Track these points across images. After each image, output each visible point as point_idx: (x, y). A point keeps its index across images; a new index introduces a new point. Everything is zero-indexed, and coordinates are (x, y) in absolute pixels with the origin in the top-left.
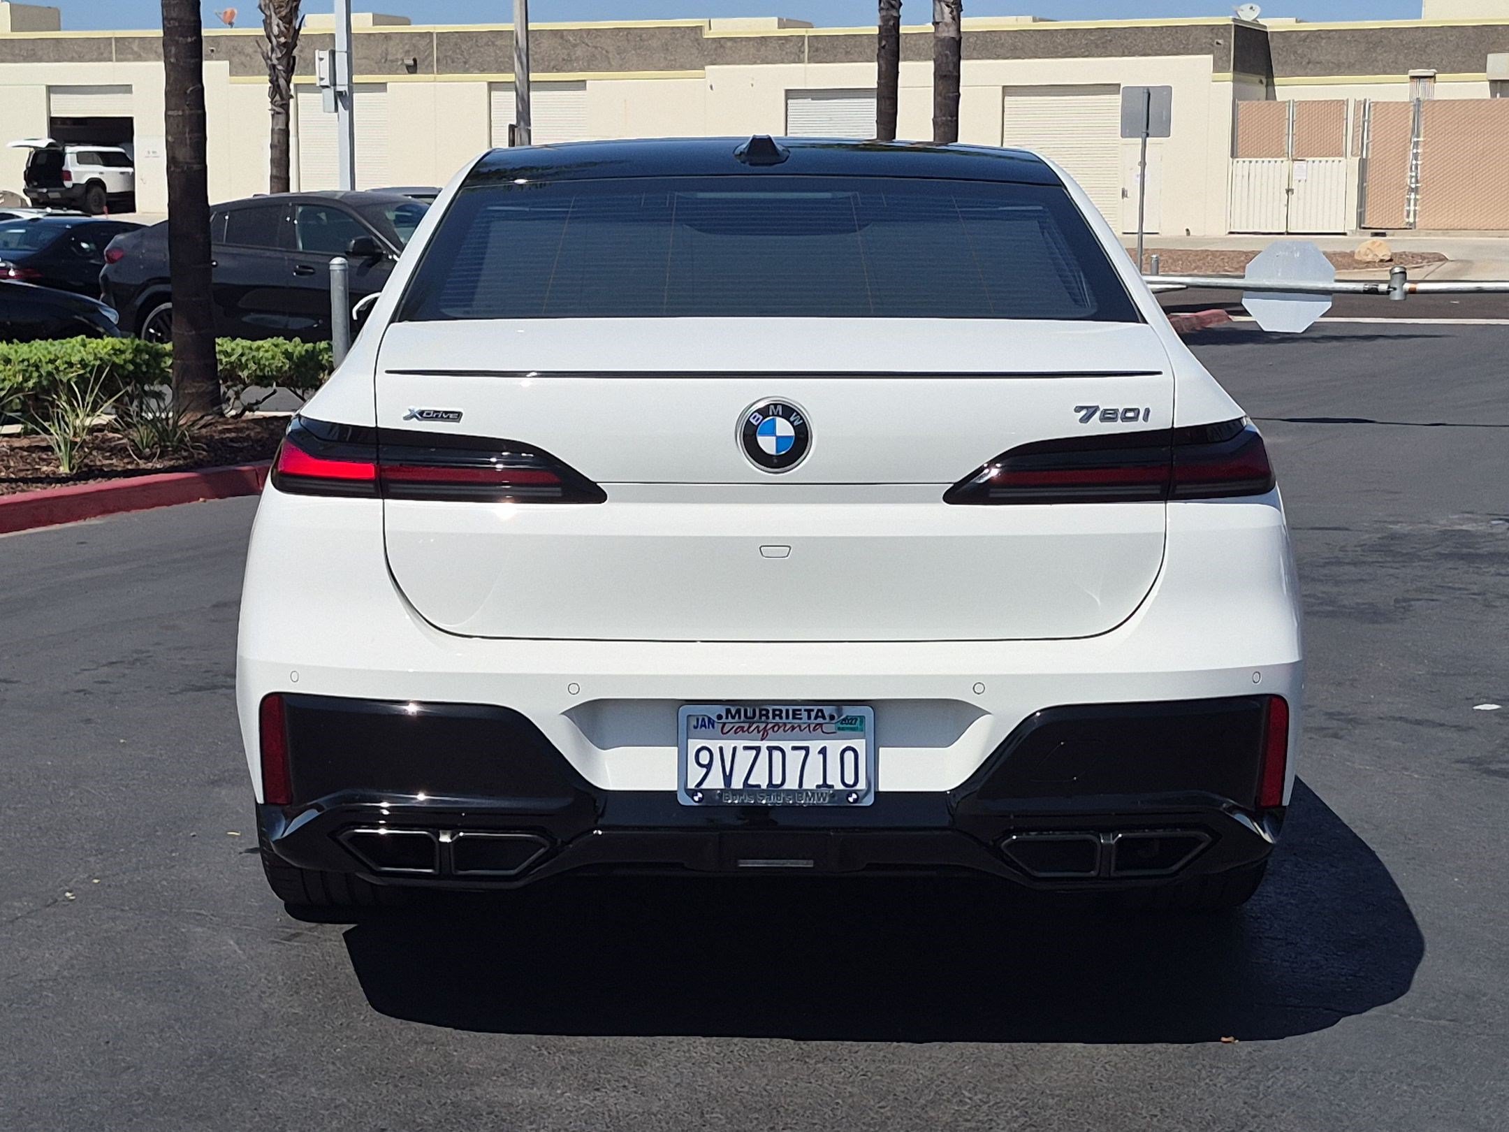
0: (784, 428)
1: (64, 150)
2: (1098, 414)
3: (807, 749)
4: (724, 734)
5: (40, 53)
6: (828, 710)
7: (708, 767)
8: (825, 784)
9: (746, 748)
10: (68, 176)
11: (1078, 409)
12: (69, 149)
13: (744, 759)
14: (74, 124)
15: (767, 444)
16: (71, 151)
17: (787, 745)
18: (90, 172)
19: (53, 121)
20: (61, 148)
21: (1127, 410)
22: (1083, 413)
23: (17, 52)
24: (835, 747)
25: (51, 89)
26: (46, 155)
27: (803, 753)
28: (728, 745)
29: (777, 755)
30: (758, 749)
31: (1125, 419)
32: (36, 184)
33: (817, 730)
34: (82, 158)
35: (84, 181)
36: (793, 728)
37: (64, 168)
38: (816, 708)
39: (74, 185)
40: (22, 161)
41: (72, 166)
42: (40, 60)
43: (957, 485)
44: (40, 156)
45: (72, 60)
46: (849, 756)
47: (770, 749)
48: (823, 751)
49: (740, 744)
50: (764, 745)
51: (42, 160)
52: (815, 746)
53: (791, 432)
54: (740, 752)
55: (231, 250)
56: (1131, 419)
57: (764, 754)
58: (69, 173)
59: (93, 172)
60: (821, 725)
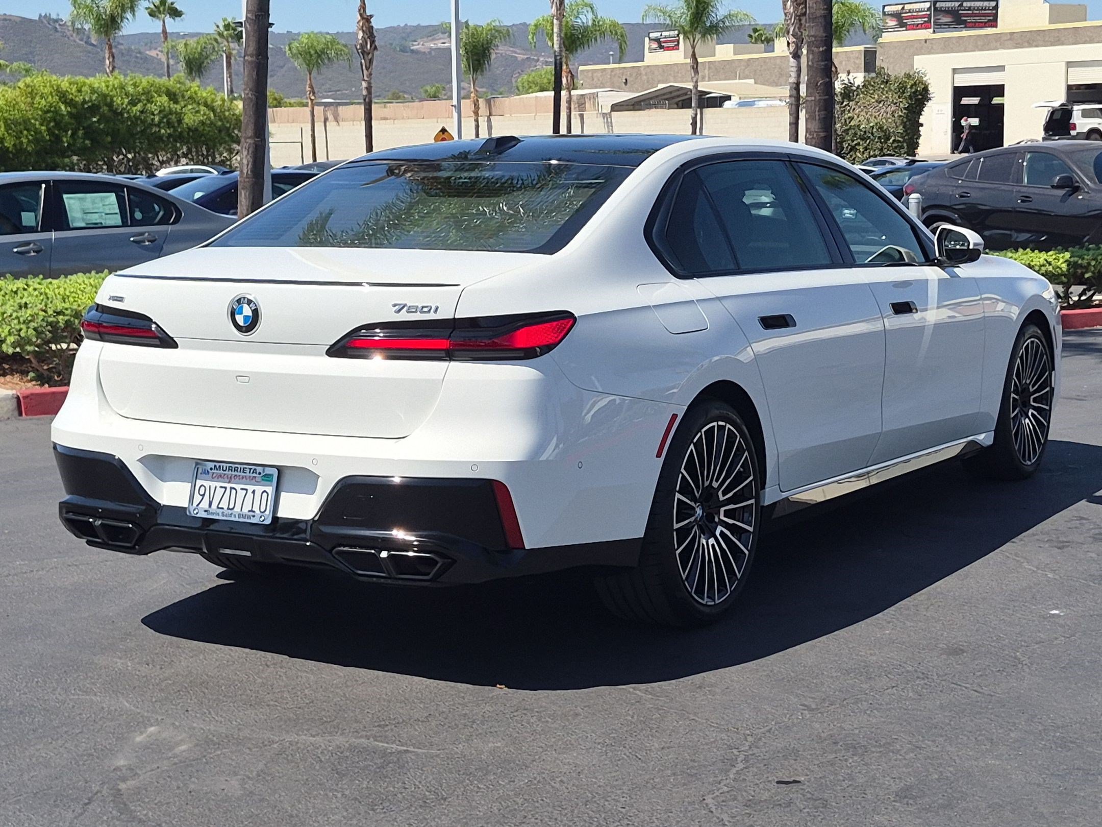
0: (247, 311)
1: (1072, 108)
2: (405, 309)
3: (246, 490)
4: (213, 479)
5: (1063, 39)
6: (259, 469)
7: (203, 495)
8: (252, 511)
9: (221, 487)
10: (1074, 127)
11: (395, 305)
12: (1076, 108)
13: (220, 492)
14: (1086, 89)
15: (240, 319)
16: (1077, 109)
17: (238, 487)
18: (1090, 123)
19: (1069, 87)
20: (1070, 107)
21: (423, 307)
22: (397, 307)
23: (1047, 39)
24: (259, 489)
25: (1069, 64)
26: (1060, 112)
27: (245, 492)
28: (213, 484)
29: (234, 491)
30: (226, 488)
31: (422, 312)
32: (1051, 133)
33: (253, 481)
34: (1086, 114)
35: (1085, 130)
36: (243, 478)
37: (1071, 121)
38: (253, 467)
39: (1078, 133)
40: (1043, 117)
41: (1079, 119)
42: (1062, 44)
43: (332, 346)
44: (1056, 113)
45: (1085, 42)
46: (265, 494)
47: (231, 488)
48: (254, 492)
49: (219, 484)
50: (228, 486)
51: (1057, 116)
52: (250, 488)
53: (250, 314)
54: (218, 488)
55: (981, 185)
56: (425, 312)
57: (228, 490)
58: (1074, 125)
59: (1094, 123)
60: (255, 477)
